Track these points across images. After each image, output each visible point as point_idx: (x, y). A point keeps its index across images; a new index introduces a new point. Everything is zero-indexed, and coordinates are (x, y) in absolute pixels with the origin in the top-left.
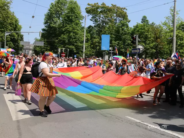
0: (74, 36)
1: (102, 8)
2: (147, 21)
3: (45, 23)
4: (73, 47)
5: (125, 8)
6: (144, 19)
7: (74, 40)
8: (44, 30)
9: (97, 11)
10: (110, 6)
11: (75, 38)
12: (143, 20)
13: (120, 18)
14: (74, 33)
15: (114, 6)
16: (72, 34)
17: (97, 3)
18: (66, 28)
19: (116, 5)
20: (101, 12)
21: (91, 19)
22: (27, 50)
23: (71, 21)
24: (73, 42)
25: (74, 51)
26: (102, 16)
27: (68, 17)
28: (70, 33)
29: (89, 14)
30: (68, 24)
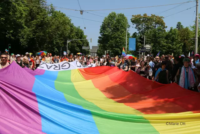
0: (120, 41)
1: (143, 18)
2: (182, 26)
3: (101, 33)
4: (119, 49)
5: (162, 17)
6: (179, 25)
7: (120, 44)
8: (100, 37)
9: (140, 20)
10: (150, 16)
11: (120, 43)
12: (177, 25)
13: (159, 25)
14: (119, 38)
15: (153, 16)
16: (118, 39)
17: (140, 15)
18: (114, 35)
19: (154, 15)
20: (143, 21)
21: (135, 27)
22: (93, 53)
23: (118, 30)
24: (119, 45)
25: (119, 53)
26: (144, 24)
27: (116, 27)
28: (117, 39)
29: (134, 24)
30: (116, 32)
